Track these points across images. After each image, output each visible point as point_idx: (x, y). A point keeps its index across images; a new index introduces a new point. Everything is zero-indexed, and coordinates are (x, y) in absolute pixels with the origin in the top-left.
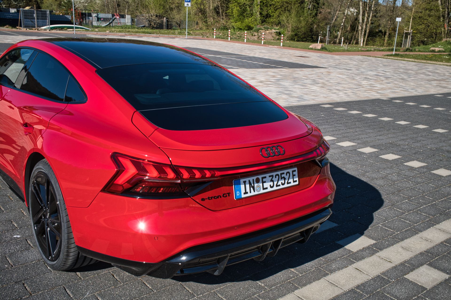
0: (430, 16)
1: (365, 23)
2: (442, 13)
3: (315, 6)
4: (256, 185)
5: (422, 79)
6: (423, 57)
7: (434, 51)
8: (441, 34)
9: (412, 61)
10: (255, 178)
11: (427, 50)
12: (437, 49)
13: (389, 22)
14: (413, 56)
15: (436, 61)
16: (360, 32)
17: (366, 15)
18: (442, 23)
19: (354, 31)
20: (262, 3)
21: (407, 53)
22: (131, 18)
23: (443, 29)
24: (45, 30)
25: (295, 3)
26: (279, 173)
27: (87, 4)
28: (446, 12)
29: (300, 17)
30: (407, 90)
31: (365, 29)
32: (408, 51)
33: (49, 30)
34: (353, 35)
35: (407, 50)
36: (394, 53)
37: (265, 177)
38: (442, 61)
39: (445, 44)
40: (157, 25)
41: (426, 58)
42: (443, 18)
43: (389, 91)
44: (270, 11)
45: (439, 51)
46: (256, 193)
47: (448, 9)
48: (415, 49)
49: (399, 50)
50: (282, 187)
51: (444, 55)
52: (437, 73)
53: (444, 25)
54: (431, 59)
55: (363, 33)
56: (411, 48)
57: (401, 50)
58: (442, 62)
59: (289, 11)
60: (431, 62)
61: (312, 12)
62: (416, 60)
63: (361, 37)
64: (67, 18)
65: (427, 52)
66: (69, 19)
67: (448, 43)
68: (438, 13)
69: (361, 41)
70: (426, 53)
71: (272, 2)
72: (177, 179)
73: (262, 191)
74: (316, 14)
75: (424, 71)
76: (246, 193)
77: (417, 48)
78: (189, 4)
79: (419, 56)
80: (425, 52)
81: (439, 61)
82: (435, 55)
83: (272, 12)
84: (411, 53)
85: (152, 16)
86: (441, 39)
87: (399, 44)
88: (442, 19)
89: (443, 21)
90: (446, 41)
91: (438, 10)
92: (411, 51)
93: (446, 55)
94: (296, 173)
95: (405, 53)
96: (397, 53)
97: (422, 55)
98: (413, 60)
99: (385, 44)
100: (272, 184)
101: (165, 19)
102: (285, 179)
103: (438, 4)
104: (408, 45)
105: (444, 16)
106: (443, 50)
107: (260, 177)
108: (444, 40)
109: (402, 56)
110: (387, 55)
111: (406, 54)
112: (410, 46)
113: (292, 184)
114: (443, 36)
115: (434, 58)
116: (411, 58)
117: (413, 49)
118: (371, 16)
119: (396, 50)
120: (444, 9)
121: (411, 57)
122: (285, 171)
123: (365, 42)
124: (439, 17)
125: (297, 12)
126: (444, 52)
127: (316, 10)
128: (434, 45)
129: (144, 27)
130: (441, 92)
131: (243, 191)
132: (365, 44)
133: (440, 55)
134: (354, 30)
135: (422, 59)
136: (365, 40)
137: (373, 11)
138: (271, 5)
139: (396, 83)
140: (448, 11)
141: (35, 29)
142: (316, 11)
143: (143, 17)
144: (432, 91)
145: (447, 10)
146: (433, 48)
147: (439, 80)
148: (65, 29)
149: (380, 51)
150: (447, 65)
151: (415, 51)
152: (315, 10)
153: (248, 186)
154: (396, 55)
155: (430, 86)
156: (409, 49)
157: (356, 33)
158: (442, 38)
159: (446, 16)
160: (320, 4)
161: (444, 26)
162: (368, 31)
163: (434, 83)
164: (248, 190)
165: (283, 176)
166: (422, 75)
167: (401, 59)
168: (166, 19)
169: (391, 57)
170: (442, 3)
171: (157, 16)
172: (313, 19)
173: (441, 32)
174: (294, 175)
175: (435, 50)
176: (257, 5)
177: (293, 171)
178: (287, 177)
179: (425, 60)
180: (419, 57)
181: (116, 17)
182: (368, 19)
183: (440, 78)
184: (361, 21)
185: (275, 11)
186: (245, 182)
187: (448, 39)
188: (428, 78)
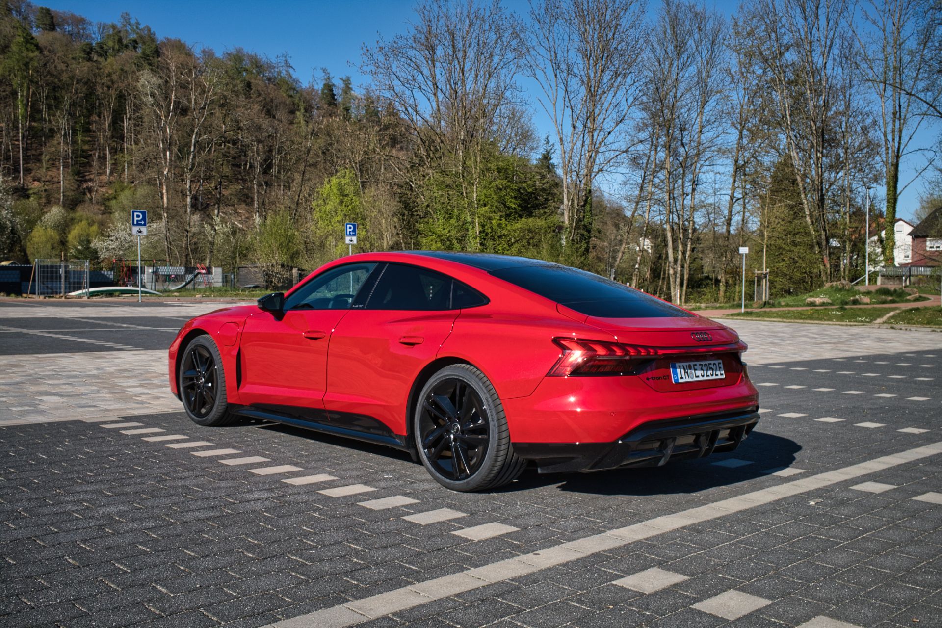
0: (795, 244)
1: (679, 262)
2: (816, 238)
3: (583, 235)
4: (689, 371)
5: (806, 343)
6: (796, 315)
7: (812, 304)
8: (820, 275)
9: (779, 322)
10: (687, 364)
11: (800, 303)
12: (818, 300)
13: (724, 259)
14: (777, 314)
15: (821, 320)
16: (671, 280)
17: (680, 247)
18: (818, 256)
19: (659, 279)
20: (484, 234)
21: (767, 309)
22: (223, 273)
23: (822, 267)
24: (79, 297)
25: (546, 231)
26: (707, 362)
27: (121, 252)
28: (823, 237)
29: (559, 255)
30: (786, 356)
31: (681, 271)
32: (767, 305)
33: (88, 298)
34: (657, 286)
35: (765, 304)
36: (743, 310)
37: (696, 365)
38: (830, 319)
39: (830, 292)
40: (284, 282)
41: (801, 316)
42: (820, 248)
43: (757, 357)
44: (500, 248)
45: (823, 304)
46: (690, 380)
47: (825, 230)
48: (779, 303)
49: (751, 305)
50: (711, 378)
51: (833, 310)
52: (827, 335)
53: (822, 259)
54: (811, 317)
55: (678, 280)
56: (771, 301)
57: (754, 306)
58: (832, 321)
59: (536, 246)
60: (812, 322)
61: (579, 246)
62: (785, 320)
63: (674, 288)
64: (106, 276)
65: (801, 306)
66: (109, 278)
67: (835, 290)
68: (809, 238)
69: (675, 295)
70: (800, 309)
71: (503, 232)
72: (626, 355)
73: (695, 379)
74: (587, 250)
75: (804, 333)
76: (682, 378)
77: (783, 301)
78: (354, 239)
79: (789, 313)
80: (797, 306)
81: (825, 320)
82: (817, 310)
83: (503, 249)
84: (774, 310)
85: (273, 266)
86: (821, 285)
87: (750, 297)
88: (817, 248)
89: (820, 252)
90: (832, 287)
91: (808, 234)
92: (773, 306)
93: (836, 310)
94: (721, 365)
95: (763, 309)
96: (749, 310)
97: (793, 311)
98: (780, 320)
99: (721, 299)
100: (702, 372)
101: (295, 271)
102: (713, 370)
103: (806, 222)
104: (765, 297)
105: (819, 244)
106: (830, 301)
107: (692, 364)
108: (827, 285)
109: (758, 315)
110: (732, 315)
111: (765, 312)
112: (770, 299)
113: (720, 377)
114: (824, 278)
115: (816, 315)
116: (775, 317)
117: (776, 303)
118: (689, 248)
119: (746, 306)
120: (818, 231)
121: (775, 315)
122: (712, 362)
123: (683, 298)
124: (812, 247)
125: (552, 248)
126: (831, 304)
127: (586, 243)
128: (811, 294)
129: (255, 287)
130: (841, 356)
131: (679, 376)
132: (683, 300)
133: (826, 309)
134: (659, 276)
135: (796, 318)
136: (684, 293)
137: (691, 239)
138: (500, 237)
139: (764, 347)
140: (826, 235)
141: (61, 297)
142: (586, 245)
143: (256, 269)
144: (827, 355)
145: (823, 232)
146: (812, 300)
147: (834, 343)
148: (117, 294)
149: (717, 308)
150: (842, 325)
151: (779, 305)
152: (584, 242)
153: (683, 371)
154: (747, 314)
155: (822, 350)
156: (769, 303)
157: (663, 283)
158: (823, 282)
159: (824, 243)
160: (592, 232)
161: (823, 261)
162: (686, 277)
163: (828, 347)
164: (683, 376)
165: (711, 366)
166: (803, 338)
167: (757, 319)
168: (299, 270)
169: (739, 318)
170: (813, 222)
171: (283, 266)
172: (583, 258)
173: (820, 272)
174: (720, 368)
175: (815, 302)
176: (475, 238)
177: (719, 363)
178: (714, 368)
179: (801, 319)
180: (789, 315)
181: (199, 271)
182: (684, 253)
183: (836, 340)
184: (671, 258)
185: (510, 246)
186: (680, 367)
187: (834, 283)
188: (814, 341)
